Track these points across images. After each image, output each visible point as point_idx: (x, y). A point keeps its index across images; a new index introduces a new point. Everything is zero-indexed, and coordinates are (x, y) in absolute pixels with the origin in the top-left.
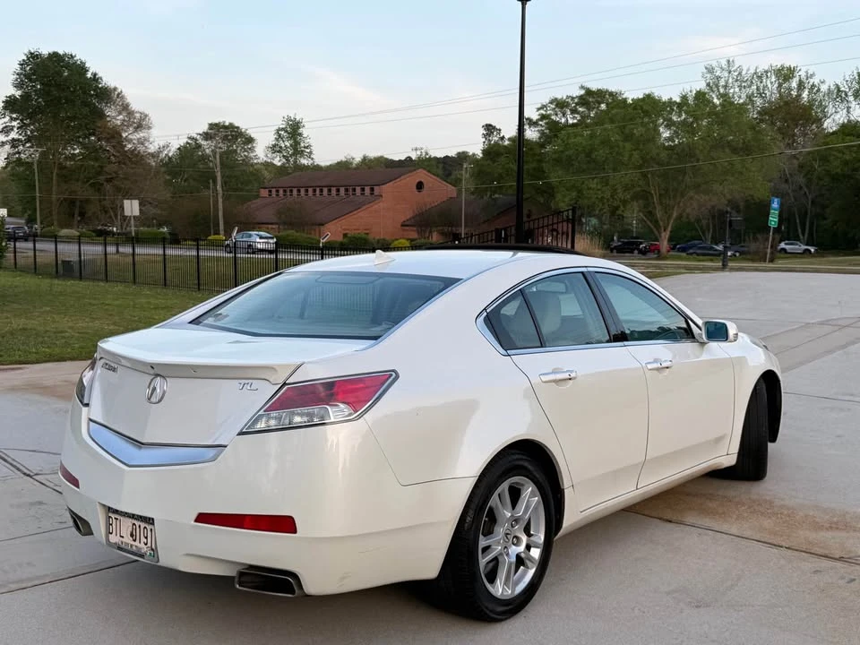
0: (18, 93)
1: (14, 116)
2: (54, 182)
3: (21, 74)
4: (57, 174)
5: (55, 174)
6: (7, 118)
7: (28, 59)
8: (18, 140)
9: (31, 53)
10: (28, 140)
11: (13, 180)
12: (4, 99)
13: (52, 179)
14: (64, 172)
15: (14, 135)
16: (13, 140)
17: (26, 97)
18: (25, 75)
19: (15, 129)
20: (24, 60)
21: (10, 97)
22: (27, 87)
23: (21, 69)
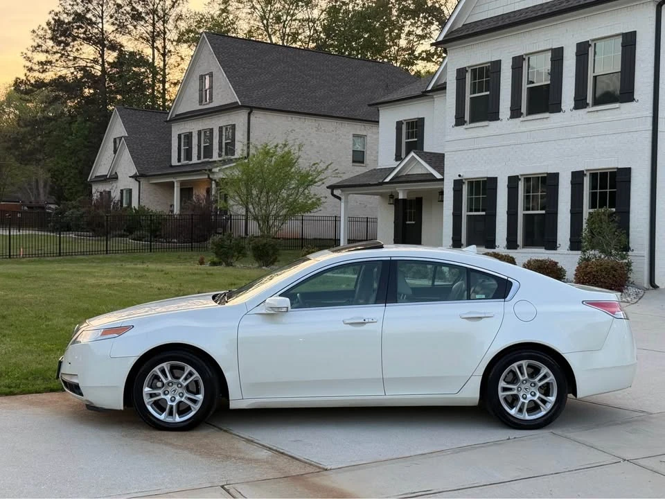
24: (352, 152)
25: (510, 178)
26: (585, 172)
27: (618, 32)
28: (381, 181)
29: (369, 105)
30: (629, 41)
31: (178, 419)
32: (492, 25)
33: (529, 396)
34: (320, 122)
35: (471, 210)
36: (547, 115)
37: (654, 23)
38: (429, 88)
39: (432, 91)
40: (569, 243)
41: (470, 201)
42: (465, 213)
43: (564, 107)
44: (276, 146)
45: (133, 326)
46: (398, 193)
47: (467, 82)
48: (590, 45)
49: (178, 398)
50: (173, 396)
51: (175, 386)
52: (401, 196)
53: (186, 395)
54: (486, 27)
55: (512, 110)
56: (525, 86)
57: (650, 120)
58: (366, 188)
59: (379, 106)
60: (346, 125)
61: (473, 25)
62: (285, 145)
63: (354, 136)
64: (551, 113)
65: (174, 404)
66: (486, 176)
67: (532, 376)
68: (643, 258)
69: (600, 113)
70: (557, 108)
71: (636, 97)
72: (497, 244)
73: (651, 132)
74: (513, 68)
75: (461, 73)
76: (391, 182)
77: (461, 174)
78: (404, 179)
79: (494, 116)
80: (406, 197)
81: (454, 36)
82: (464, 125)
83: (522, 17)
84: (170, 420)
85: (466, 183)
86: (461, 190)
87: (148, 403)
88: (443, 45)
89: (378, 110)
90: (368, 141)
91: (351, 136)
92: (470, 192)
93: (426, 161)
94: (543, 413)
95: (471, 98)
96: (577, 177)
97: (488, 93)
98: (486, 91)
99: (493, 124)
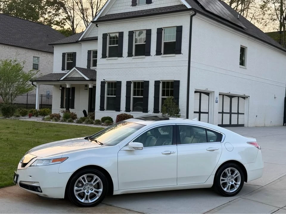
24: (32, 65)
25: (127, 82)
26: (160, 81)
27: (175, 26)
28: (58, 79)
29: (49, 45)
30: (179, 29)
31: (90, 201)
32: (119, 17)
33: (231, 182)
34: (18, 50)
35: (108, 95)
36: (144, 57)
37: (189, 23)
38: (80, 40)
39: (81, 41)
40: (153, 110)
41: (108, 91)
42: (106, 96)
43: (151, 54)
44: (11, 61)
45: (68, 157)
46: (66, 85)
47: (107, 40)
48: (163, 30)
49: (90, 191)
50: (89, 190)
51: (89, 186)
52: (68, 87)
53: (94, 189)
54: (117, 17)
55: (128, 53)
56: (134, 44)
57: (187, 62)
58: (49, 82)
59: (53, 45)
60: (30, 52)
61: (110, 15)
62: (15, 61)
63: (34, 57)
64: (146, 56)
65: (89, 194)
66: (116, 80)
67: (232, 174)
68: (184, 117)
69: (167, 58)
70: (148, 54)
71: (182, 52)
72: (121, 110)
73: (187, 67)
74: (129, 36)
75: (105, 36)
76: (63, 80)
77: (105, 79)
78: (70, 79)
79: (120, 55)
80: (70, 87)
81: (101, 20)
82: (106, 58)
83: (134, 15)
84: (86, 202)
85: (107, 83)
86: (104, 86)
87: (76, 194)
88: (95, 23)
89: (53, 47)
90: (40, 60)
91: (32, 57)
92: (108, 87)
93: (81, 72)
94: (236, 189)
95: (109, 47)
96: (157, 83)
97: (117, 45)
98: (116, 44)
99: (120, 59)
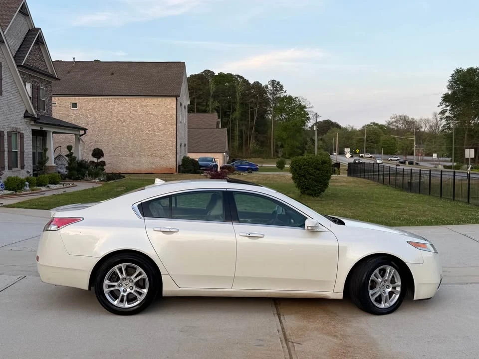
0: (450, 92)
1: (447, 104)
2: (465, 139)
3: (452, 81)
4: (468, 135)
5: (466, 135)
6: (444, 106)
7: (456, 73)
8: (449, 117)
9: (458, 70)
10: (454, 117)
11: (444, 138)
12: (443, 95)
13: (464, 137)
14: (472, 133)
15: (447, 114)
16: (447, 117)
17: (454, 93)
18: (454, 82)
19: (448, 111)
20: (453, 74)
21: (446, 94)
22: (455, 88)
23: (452, 79)
